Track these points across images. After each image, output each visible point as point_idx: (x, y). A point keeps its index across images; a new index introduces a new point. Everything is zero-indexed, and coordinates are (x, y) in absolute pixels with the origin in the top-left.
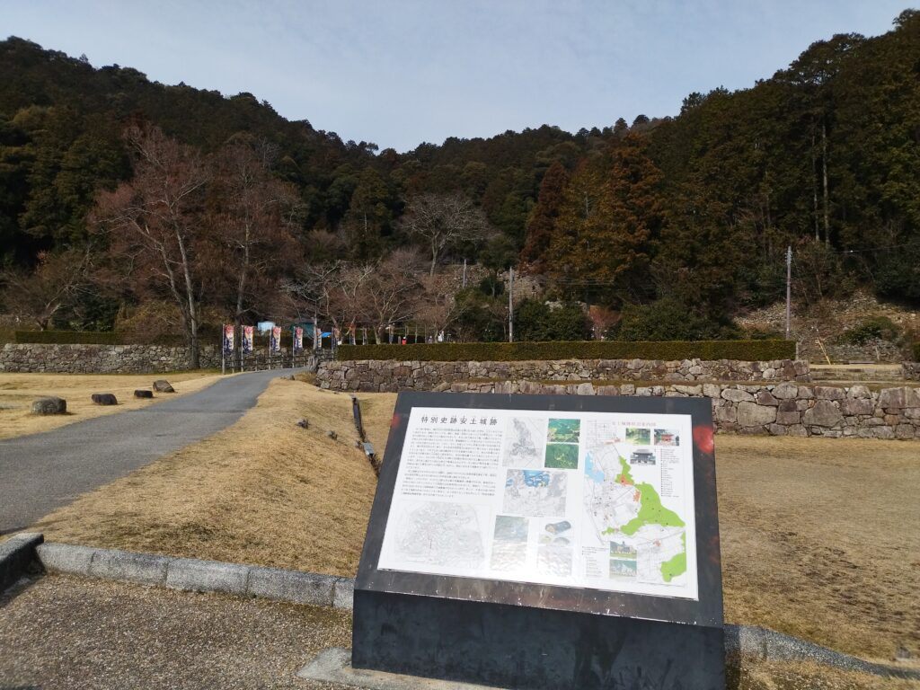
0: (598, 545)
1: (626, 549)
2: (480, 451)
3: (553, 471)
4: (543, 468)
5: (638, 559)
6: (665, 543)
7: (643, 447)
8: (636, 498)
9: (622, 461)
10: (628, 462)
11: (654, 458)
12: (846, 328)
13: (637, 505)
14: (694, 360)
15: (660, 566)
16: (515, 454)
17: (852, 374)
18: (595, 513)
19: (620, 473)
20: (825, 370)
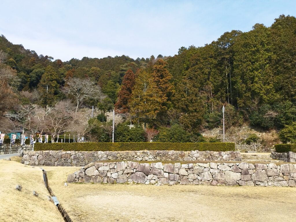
12: (241, 138)
14: (196, 151)
17: (254, 157)
20: (243, 155)
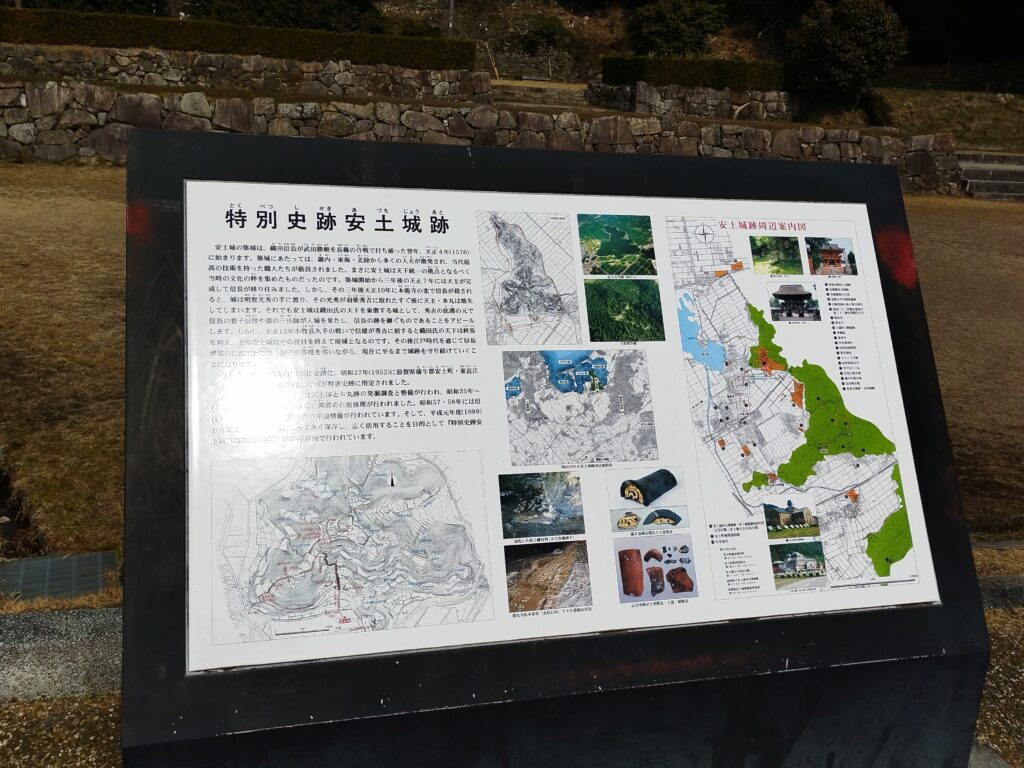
0: (740, 516)
1: (797, 518)
2: (421, 307)
3: (612, 348)
4: (587, 345)
5: (823, 537)
6: (865, 492)
7: (791, 280)
8: (796, 398)
9: (755, 316)
10: (768, 317)
11: (815, 303)
13: (801, 415)
14: (341, 62)
15: (865, 543)
16: (514, 311)
17: (533, 94)
18: (722, 443)
19: (756, 343)
